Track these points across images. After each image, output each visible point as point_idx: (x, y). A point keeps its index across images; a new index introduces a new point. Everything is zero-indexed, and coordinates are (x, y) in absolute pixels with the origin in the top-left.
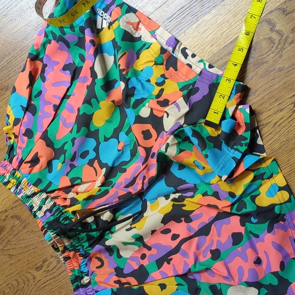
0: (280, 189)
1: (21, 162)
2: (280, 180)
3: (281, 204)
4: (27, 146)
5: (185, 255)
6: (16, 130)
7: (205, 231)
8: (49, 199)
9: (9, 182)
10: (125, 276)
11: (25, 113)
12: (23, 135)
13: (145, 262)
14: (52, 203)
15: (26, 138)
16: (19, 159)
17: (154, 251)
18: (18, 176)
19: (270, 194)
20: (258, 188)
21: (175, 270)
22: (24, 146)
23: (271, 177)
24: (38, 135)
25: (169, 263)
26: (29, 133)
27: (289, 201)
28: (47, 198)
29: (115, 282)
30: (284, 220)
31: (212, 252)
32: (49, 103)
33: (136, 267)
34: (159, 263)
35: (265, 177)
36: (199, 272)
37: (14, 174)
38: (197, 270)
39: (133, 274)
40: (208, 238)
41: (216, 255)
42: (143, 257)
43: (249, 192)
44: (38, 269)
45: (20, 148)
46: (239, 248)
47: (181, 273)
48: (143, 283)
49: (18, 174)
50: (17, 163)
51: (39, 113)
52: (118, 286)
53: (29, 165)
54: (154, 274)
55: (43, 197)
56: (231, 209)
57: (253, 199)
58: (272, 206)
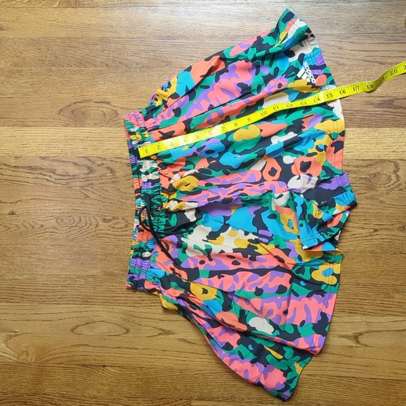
0: (334, 274)
1: (156, 128)
2: (337, 268)
3: (328, 285)
4: (170, 120)
5: (237, 280)
6: (170, 102)
7: (262, 272)
8: (157, 173)
9: (134, 133)
10: (180, 268)
11: (185, 95)
12: (173, 110)
13: (201, 267)
14: (157, 177)
15: (173, 114)
16: (155, 125)
17: (213, 264)
18: (146, 136)
19: (325, 274)
20: (319, 265)
21: (222, 285)
22: (168, 118)
23: (333, 263)
24: (183, 117)
25: (219, 278)
26: (177, 112)
27: (335, 285)
28: (156, 170)
29: (171, 268)
30: (323, 296)
31: (257, 288)
32: (209, 101)
33: (192, 267)
34: (212, 274)
35: (329, 261)
36: (238, 297)
37: (143, 131)
38: (239, 295)
39: (188, 270)
40: (260, 278)
41: (259, 292)
42: (202, 262)
43: (312, 264)
44: (105, 220)
45: (163, 117)
46: (279, 297)
47: (225, 289)
48: (191, 281)
49: (146, 134)
50: (152, 125)
51: (194, 102)
52: (171, 272)
53: (161, 135)
54: (204, 279)
55: (154, 166)
56: (293, 268)
57: (312, 270)
58: (322, 283)
